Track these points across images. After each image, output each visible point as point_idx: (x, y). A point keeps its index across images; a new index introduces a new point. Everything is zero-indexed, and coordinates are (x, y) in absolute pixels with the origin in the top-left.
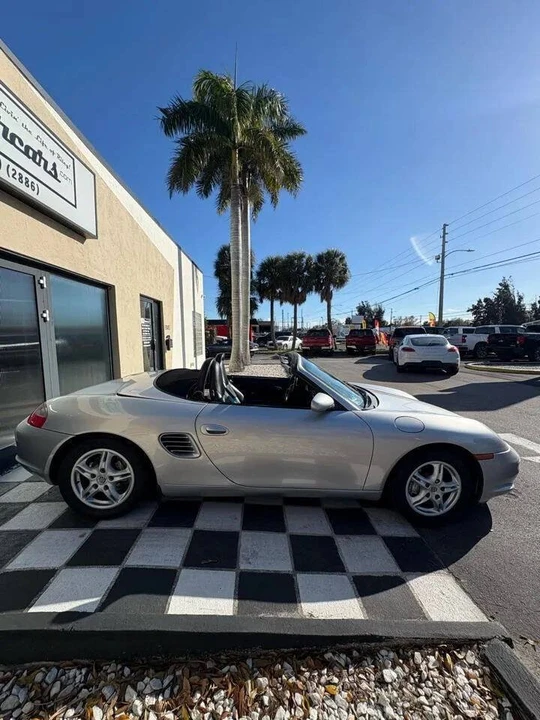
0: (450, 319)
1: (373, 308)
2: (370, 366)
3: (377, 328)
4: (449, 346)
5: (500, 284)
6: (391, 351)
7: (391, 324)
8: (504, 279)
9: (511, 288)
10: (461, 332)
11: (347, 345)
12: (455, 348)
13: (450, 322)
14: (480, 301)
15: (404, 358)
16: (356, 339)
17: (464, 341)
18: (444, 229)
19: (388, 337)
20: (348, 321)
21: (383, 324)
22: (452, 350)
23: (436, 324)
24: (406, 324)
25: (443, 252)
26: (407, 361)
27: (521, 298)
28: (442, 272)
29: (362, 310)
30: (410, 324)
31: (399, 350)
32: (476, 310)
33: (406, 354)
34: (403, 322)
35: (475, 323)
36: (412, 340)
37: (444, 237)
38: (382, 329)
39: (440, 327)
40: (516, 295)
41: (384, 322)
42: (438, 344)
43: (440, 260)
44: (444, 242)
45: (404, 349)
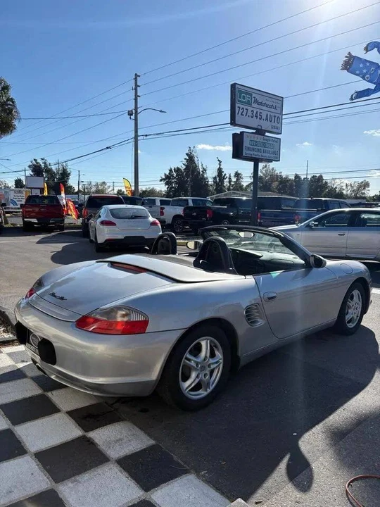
0: (144, 189)
1: (54, 168)
2: (59, 247)
3: (63, 195)
4: (151, 219)
5: (187, 154)
6: (85, 226)
7: (79, 191)
8: (190, 150)
9: (196, 159)
10: (158, 203)
11: (24, 217)
12: (157, 221)
13: (144, 192)
14: (171, 170)
15: (104, 234)
16: (37, 210)
17: (162, 214)
18: (136, 79)
19: (79, 207)
20: (18, 183)
21: (69, 190)
22: (154, 224)
23: (133, 193)
24: (97, 192)
25: (136, 108)
26: (107, 237)
27: (205, 170)
28: (136, 131)
29: (37, 170)
30: (102, 191)
31: (95, 223)
32: (167, 179)
33: (106, 229)
34: (94, 189)
35: (168, 195)
36: (112, 211)
37: (136, 89)
38: (70, 197)
39: (137, 197)
40: (200, 167)
41: (71, 187)
42: (140, 217)
43: (133, 117)
44: (137, 96)
45: (103, 223)
